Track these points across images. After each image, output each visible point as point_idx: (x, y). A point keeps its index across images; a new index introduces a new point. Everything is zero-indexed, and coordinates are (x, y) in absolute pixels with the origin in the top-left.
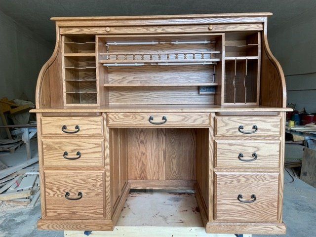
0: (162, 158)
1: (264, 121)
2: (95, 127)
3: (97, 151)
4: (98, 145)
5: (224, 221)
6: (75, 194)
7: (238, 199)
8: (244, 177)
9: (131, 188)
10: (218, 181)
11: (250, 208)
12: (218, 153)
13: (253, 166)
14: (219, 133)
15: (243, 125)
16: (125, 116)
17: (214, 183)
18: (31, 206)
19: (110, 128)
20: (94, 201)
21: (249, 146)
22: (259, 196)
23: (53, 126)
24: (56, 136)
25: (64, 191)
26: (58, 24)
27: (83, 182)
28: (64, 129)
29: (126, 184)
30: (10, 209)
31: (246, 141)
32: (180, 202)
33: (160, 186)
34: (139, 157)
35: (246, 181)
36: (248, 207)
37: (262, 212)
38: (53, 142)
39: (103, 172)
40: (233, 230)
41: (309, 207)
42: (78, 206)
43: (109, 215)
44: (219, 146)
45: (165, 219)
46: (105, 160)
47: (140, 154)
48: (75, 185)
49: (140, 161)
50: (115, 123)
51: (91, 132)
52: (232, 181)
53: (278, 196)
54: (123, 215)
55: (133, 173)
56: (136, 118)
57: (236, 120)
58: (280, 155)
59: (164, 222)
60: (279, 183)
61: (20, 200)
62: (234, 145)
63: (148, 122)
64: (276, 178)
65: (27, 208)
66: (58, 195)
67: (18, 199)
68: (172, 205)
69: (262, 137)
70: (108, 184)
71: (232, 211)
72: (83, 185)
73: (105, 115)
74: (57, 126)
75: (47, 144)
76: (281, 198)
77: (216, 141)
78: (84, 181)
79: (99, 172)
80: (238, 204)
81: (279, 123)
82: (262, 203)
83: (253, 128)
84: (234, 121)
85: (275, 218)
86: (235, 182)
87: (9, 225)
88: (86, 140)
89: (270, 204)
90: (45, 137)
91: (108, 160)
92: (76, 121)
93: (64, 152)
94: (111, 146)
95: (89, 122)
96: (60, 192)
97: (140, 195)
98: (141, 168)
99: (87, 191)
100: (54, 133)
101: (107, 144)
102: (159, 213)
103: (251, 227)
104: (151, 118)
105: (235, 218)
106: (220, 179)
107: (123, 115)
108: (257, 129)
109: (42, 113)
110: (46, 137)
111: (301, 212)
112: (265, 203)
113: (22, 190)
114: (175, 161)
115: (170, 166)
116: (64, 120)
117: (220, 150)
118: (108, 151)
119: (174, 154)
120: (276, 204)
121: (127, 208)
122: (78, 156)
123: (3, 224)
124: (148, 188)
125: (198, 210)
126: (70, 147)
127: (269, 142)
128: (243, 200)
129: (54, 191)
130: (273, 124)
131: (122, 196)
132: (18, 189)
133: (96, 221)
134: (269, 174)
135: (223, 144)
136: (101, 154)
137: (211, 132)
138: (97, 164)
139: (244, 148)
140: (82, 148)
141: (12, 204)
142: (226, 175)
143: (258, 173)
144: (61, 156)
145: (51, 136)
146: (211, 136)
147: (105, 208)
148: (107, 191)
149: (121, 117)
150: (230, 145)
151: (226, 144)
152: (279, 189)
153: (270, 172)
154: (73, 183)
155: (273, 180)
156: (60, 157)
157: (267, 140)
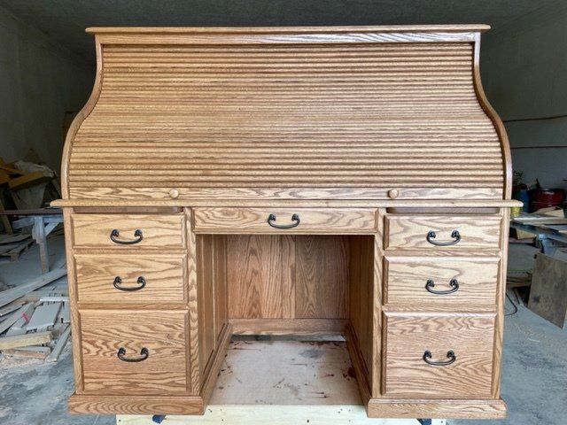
0: (288, 281)
1: (472, 224)
2: (172, 232)
3: (175, 275)
4: (177, 265)
5: (398, 396)
6: (136, 351)
7: (424, 359)
8: (435, 321)
9: (234, 333)
10: (389, 329)
11: (445, 375)
12: (390, 279)
13: (450, 302)
14: (392, 245)
15: (434, 230)
16: (224, 214)
17: (383, 331)
18: (52, 360)
19: (197, 235)
20: (169, 363)
21: (445, 267)
22: (461, 353)
23: (94, 230)
24: (100, 248)
25: (115, 345)
26: (99, 41)
27: (149, 330)
28: (115, 237)
29: (224, 326)
30: (15, 366)
31: (440, 258)
32: (321, 360)
33: (285, 329)
34: (248, 279)
35: (439, 327)
36: (441, 373)
37: (464, 381)
38: (94, 260)
39: (186, 312)
40: (414, 411)
41: (544, 359)
42: (141, 372)
43: (196, 388)
44: (391, 267)
45: (295, 390)
46: (188, 290)
47: (249, 273)
48: (134, 335)
49: (249, 285)
50: (206, 226)
51: (162, 242)
52: (415, 328)
53: (494, 353)
54: (220, 384)
55: (237, 307)
56: (245, 218)
57: (423, 222)
58: (498, 283)
59: (293, 397)
60: (495, 332)
61: (32, 349)
62: (419, 265)
63: (267, 224)
64: (492, 323)
65: (46, 364)
66: (104, 354)
67: (27, 347)
68: (306, 365)
69: (469, 250)
70: (194, 333)
71: (413, 379)
72: (149, 335)
73: (188, 212)
74: (102, 232)
75: (82, 264)
76: (498, 357)
77: (388, 258)
78: (152, 328)
79: (178, 312)
80: (423, 368)
81: (498, 227)
82: (465, 366)
83: (452, 236)
84: (419, 224)
85: (488, 391)
86: (419, 330)
87: (13, 394)
88: (153, 256)
89: (479, 367)
90: (80, 250)
91: (194, 292)
92: (135, 222)
93: (114, 277)
94: (199, 266)
95: (160, 225)
96: (108, 347)
97: (250, 347)
98: (251, 298)
99: (157, 346)
100: (95, 243)
101: (192, 263)
102: (283, 380)
103: (445, 407)
104: (272, 218)
105: (419, 391)
106: (393, 325)
107: (221, 211)
108: (458, 237)
109: (74, 207)
110: (82, 251)
111: (529, 368)
112: (471, 366)
113: (35, 330)
114: (311, 286)
115: (302, 294)
116: (114, 220)
117: (394, 274)
118: (193, 276)
119: (311, 272)
120: (489, 367)
121: (227, 370)
122: (141, 285)
123: (3, 394)
124: (264, 333)
125: (351, 373)
126: (125, 269)
127: (479, 259)
128: (432, 360)
129: (97, 347)
130: (488, 228)
131: (217, 350)
132: (28, 329)
133: (173, 399)
134: (479, 315)
135: (399, 263)
136: (181, 280)
137: (378, 241)
138: (175, 299)
139: (435, 270)
140: (147, 270)
141: (17, 356)
142: (404, 318)
143: (461, 315)
144: (110, 284)
145: (90, 249)
146: (378, 248)
147: (188, 375)
148: (192, 345)
149: (219, 215)
150: (412, 265)
151: (404, 263)
152: (495, 341)
153: (481, 312)
154: (133, 332)
155: (485, 326)
156: (108, 287)
157: (476, 256)
